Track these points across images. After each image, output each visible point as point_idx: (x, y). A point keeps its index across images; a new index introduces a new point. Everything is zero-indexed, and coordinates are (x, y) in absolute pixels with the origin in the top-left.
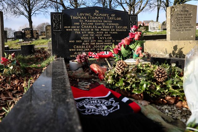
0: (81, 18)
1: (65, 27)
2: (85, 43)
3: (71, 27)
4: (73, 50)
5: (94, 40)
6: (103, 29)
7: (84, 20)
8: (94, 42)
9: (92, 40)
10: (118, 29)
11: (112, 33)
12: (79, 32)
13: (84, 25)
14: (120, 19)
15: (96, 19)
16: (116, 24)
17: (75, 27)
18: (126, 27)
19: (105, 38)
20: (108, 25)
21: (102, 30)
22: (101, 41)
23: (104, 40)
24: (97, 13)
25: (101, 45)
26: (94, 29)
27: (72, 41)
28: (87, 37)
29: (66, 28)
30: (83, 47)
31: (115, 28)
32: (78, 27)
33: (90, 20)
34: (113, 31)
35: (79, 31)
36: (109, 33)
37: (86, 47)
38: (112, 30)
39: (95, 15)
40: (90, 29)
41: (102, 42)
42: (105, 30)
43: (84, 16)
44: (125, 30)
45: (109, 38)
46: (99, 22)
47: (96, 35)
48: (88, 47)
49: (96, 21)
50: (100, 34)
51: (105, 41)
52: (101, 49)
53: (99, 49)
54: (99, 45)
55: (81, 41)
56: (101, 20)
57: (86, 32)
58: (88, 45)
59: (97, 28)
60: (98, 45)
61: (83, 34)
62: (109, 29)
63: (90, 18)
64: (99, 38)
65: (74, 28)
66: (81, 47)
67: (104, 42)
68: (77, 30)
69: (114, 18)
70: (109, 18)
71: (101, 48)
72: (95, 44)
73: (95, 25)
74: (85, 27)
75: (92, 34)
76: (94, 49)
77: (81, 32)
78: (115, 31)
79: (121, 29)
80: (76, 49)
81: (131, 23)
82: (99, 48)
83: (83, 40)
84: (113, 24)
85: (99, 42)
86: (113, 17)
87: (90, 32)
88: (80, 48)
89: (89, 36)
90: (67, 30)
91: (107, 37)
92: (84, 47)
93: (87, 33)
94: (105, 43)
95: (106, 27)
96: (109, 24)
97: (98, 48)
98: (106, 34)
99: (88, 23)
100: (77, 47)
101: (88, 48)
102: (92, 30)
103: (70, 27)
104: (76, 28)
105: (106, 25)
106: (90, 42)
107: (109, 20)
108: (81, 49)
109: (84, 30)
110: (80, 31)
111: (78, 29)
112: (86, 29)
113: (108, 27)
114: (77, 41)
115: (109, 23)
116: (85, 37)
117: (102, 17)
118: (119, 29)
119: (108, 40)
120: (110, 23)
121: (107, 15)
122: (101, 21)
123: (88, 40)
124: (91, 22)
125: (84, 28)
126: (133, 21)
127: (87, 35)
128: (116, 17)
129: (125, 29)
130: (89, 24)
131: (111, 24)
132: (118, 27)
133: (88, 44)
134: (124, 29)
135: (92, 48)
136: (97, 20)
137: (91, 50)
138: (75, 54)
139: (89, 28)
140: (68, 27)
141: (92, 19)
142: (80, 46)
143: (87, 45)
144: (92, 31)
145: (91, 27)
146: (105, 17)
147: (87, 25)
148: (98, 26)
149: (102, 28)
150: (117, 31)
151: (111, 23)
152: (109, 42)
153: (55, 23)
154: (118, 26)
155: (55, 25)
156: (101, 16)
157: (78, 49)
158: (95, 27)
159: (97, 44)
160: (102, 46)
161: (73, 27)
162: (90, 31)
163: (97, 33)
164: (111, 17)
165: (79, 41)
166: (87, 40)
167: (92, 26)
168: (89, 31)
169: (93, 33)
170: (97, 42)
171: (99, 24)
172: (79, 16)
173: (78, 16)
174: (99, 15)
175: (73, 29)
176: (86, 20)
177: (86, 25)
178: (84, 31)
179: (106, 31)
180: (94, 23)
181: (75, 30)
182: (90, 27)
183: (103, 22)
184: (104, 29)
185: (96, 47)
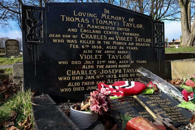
0: (80, 20)
1: (51, 36)
2: (88, 65)
3: (61, 36)
4: (65, 78)
5: (102, 60)
6: (117, 41)
7: (85, 25)
8: (102, 64)
9: (99, 60)
10: (139, 42)
11: (131, 48)
12: (77, 46)
13: (84, 33)
14: (141, 26)
15: (105, 25)
16: (136, 34)
17: (69, 36)
18: (149, 40)
19: (119, 56)
20: (125, 36)
21: (115, 44)
22: (113, 62)
23: (117, 61)
24: (107, 14)
25: (113, 68)
26: (102, 41)
27: (64, 63)
28: (90, 54)
29: (52, 38)
30: (83, 72)
31: (134, 40)
32: (74, 36)
33: (95, 24)
34: (131, 46)
35: (76, 44)
36: (125, 49)
37: (88, 72)
38: (129, 44)
39: (104, 18)
40: (96, 40)
41: (114, 64)
42: (120, 43)
43: (86, 17)
44: (149, 45)
45: (125, 57)
46: (110, 30)
47: (106, 52)
48: (92, 72)
49: (105, 28)
50: (112, 50)
51: (120, 62)
52: (114, 76)
53: (110, 76)
54: (110, 68)
55: (80, 62)
56: (113, 26)
57: (88, 46)
58: (93, 69)
59: (107, 40)
60: (108, 69)
61: (84, 49)
62: (125, 42)
63: (95, 21)
64: (111, 57)
65: (68, 38)
66: (81, 73)
67: (118, 64)
68: (72, 41)
69: (133, 25)
70: (126, 24)
71: (113, 74)
72: (104, 67)
73: (104, 35)
74: (87, 36)
75: (99, 49)
76: (103, 76)
77: (80, 45)
78: (135, 46)
79: (143, 42)
80: (71, 76)
81: (156, 33)
82: (110, 74)
83: (83, 61)
84: (131, 34)
85: (111, 64)
86: (131, 23)
87: (95, 47)
88: (78, 75)
89: (94, 54)
90: (55, 41)
91: (122, 55)
92: (85, 73)
93: (90, 48)
94: (120, 66)
95: (121, 39)
96: (126, 34)
97: (108, 74)
98: (122, 50)
99: (92, 29)
100: (74, 73)
101: (93, 75)
102: (99, 42)
103: (59, 36)
104: (71, 38)
105: (121, 36)
106: (95, 64)
107: (125, 27)
108: (80, 76)
109: (84, 42)
110: (78, 43)
111: (74, 39)
112: (89, 40)
113: (124, 39)
114: (73, 63)
115: (125, 32)
116: (86, 54)
117: (115, 21)
118: (141, 43)
119: (124, 60)
120: (127, 32)
121: (122, 19)
122: (114, 28)
123: (92, 60)
124: (97, 29)
125: (84, 39)
126: (159, 30)
127: (91, 52)
128: (136, 22)
129: (148, 43)
130: (94, 31)
131: (128, 34)
132: (139, 40)
133: (92, 67)
134: (146, 43)
135: (98, 74)
136: (107, 26)
137: (98, 77)
138: (69, 87)
139: (93, 40)
140: (56, 36)
141: (99, 24)
142: (78, 71)
143: (91, 69)
144: (99, 45)
145: (97, 37)
146: (120, 21)
147: (91, 34)
148: (108, 36)
149: (115, 40)
150: (137, 46)
151: (129, 32)
152: (126, 64)
153: (30, 26)
154: (139, 37)
155: (31, 31)
156: (112, 20)
157: (75, 76)
158: (103, 37)
159: (107, 67)
160: (115, 71)
161: (66, 36)
162: (96, 44)
163: (108, 47)
164: (129, 22)
165: (76, 63)
166: (90, 60)
167: (99, 35)
168: (93, 45)
169: (100, 47)
170: (107, 63)
171: (110, 33)
172: (77, 17)
173: (74, 17)
174: (110, 17)
175: (65, 39)
176: (89, 25)
177: (89, 34)
178: (85, 44)
179: (122, 46)
180: (102, 31)
181: (68, 41)
182: (95, 36)
183: (116, 30)
184: (119, 41)
185: (106, 72)
